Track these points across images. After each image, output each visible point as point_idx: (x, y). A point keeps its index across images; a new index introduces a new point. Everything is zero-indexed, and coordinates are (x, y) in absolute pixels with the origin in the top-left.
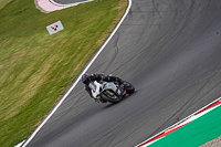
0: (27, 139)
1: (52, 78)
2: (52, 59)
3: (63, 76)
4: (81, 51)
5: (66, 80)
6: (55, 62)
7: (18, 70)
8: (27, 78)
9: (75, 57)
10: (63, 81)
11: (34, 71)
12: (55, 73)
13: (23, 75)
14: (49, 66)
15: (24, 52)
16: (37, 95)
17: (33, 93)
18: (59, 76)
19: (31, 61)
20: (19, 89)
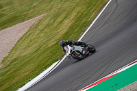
0: (61, 59)
1: (77, 21)
2: (77, 10)
3: (84, 20)
4: (95, 5)
5: (85, 23)
6: (79, 12)
7: (56, 16)
8: (62, 21)
9: (91, 9)
10: (84, 23)
11: (66, 17)
12: (79, 18)
13: (59, 20)
14: (75, 14)
15: (59, 6)
16: (67, 32)
17: (65, 31)
18: (81, 20)
19: (64, 11)
20: (56, 28)
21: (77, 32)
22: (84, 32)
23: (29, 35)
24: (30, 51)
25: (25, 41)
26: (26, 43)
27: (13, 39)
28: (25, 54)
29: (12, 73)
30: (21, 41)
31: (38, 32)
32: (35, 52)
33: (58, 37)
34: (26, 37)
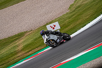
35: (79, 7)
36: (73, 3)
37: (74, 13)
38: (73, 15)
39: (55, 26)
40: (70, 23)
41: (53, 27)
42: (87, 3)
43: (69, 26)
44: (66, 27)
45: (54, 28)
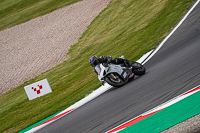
21: (178, 9)
22: (188, 9)
23: (108, 13)
24: (109, 36)
25: (103, 22)
26: (104, 25)
27: (85, 18)
28: (102, 40)
29: (82, 69)
30: (96, 22)
31: (121, 8)
32: (117, 38)
33: (150, 16)
34: (105, 16)
35: (88, 49)
36: (76, 41)
37: (78, 61)
38: (77, 66)
39: (41, 87)
40: (70, 81)
41: (38, 89)
42: (105, 42)
43: (68, 86)
44: (64, 89)
45: (39, 92)
